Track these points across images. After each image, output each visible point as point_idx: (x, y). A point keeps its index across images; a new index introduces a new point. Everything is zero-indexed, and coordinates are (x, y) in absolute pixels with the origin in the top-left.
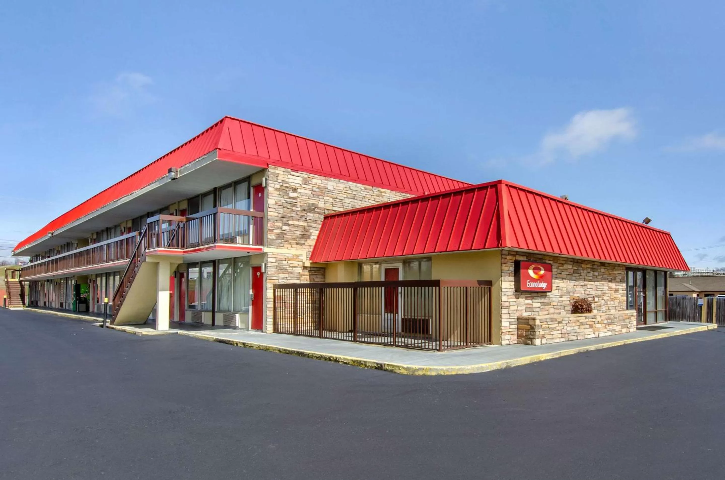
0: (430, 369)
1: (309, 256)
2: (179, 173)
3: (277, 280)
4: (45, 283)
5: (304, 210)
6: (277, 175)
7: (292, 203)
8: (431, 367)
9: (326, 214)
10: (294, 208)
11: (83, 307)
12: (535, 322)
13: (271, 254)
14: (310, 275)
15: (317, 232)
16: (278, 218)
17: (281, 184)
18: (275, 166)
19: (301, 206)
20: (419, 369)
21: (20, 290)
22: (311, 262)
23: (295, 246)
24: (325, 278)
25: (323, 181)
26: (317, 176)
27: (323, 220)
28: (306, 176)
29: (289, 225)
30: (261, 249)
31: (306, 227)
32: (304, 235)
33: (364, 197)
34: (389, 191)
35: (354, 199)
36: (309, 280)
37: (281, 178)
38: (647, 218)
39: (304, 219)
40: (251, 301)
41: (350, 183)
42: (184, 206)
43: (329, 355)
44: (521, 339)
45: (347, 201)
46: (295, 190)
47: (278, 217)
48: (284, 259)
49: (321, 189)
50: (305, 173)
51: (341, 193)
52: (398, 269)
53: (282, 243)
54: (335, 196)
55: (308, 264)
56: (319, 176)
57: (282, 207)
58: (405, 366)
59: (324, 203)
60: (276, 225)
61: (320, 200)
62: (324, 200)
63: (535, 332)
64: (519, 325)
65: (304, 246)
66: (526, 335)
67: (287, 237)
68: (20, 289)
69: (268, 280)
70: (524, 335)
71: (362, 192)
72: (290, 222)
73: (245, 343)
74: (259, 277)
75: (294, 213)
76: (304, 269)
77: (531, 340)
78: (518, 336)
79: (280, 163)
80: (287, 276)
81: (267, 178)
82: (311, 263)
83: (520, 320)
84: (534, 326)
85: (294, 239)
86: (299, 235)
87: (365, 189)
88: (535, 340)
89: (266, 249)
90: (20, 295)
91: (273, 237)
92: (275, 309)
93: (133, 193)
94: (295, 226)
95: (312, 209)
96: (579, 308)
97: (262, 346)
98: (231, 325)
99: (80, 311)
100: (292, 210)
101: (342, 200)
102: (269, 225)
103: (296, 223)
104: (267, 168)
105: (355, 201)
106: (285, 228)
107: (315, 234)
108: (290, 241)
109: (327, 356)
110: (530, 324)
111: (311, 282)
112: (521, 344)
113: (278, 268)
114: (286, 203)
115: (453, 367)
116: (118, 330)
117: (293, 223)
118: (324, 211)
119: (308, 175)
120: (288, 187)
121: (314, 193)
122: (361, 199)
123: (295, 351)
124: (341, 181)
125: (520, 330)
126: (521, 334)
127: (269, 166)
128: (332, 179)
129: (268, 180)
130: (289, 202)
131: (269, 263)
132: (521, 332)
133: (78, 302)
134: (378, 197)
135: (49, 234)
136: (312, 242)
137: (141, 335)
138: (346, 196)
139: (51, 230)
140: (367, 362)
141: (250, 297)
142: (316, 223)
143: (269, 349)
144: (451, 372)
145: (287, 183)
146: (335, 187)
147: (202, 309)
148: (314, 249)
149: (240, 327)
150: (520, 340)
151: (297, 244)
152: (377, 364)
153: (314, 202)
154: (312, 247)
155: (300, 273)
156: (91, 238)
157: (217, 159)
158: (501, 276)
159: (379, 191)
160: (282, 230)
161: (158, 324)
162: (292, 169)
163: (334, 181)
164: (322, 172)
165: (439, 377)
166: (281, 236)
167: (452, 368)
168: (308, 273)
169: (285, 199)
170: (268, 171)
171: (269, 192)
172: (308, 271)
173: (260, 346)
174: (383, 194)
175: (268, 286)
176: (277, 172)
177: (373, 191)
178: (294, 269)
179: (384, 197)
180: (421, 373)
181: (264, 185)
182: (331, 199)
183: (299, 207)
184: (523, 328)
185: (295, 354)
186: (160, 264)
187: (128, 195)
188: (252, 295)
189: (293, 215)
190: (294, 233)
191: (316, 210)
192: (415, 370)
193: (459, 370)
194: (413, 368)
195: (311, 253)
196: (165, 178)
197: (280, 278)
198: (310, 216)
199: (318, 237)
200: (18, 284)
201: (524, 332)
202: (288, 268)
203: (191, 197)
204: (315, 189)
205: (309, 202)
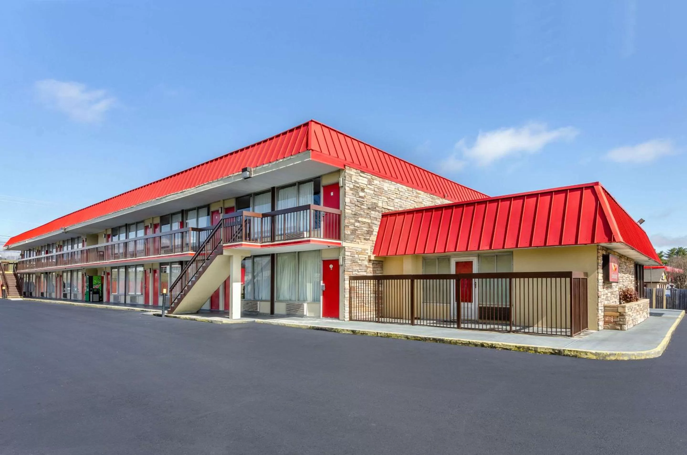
0: (623, 354)
1: (372, 251)
2: (253, 172)
3: (352, 273)
4: (41, 275)
5: (369, 208)
6: (351, 176)
7: (360, 201)
8: (624, 353)
9: (383, 212)
10: (362, 207)
11: (96, 297)
12: (625, 310)
13: (348, 248)
14: (373, 268)
15: (378, 229)
16: (351, 216)
17: (354, 184)
18: (350, 167)
19: (367, 205)
20: (610, 355)
21: (15, 282)
22: (375, 255)
23: (363, 241)
24: (382, 270)
25: (381, 182)
26: (377, 178)
27: (381, 218)
28: (370, 177)
29: (359, 222)
30: (340, 244)
31: (370, 224)
32: (369, 232)
33: (407, 197)
34: (423, 193)
35: (401, 199)
36: (372, 272)
37: (354, 178)
38: (641, 219)
39: (369, 217)
40: (322, 291)
41: (398, 184)
42: (232, 203)
43: (481, 341)
44: (609, 325)
45: (397, 200)
46: (363, 190)
47: (352, 214)
48: (356, 253)
49: (380, 190)
50: (370, 175)
51: (392, 193)
52: (472, 262)
53: (354, 238)
54: (389, 196)
55: (373, 258)
56: (378, 178)
57: (354, 205)
58: (594, 352)
59: (381, 202)
60: (351, 221)
61: (379, 199)
62: (381, 200)
63: (625, 318)
64: (605, 313)
65: (369, 241)
66: (614, 322)
67: (358, 232)
68: (16, 280)
69: (346, 272)
70: (612, 321)
71: (406, 193)
72: (360, 219)
73: (356, 331)
74: (331, 269)
75: (363, 211)
76: (369, 262)
77: (620, 326)
78: (604, 322)
79: (352, 165)
80: (358, 269)
81: (344, 178)
82: (375, 257)
83: (606, 308)
84: (624, 313)
85: (362, 235)
86: (365, 231)
87: (408, 190)
88: (625, 326)
89: (344, 244)
90: (16, 286)
91: (349, 233)
92: (350, 298)
93: (185, 191)
94: (364, 223)
95: (373, 207)
96: (628, 297)
97: (380, 333)
98: (297, 314)
99: (94, 301)
100: (361, 209)
101: (393, 200)
102: (346, 221)
103: (364, 220)
104: (344, 168)
105: (402, 201)
106: (357, 224)
107: (376, 229)
108: (360, 237)
109: (479, 342)
110: (619, 311)
111: (374, 275)
112: (609, 329)
113: (352, 261)
114: (358, 201)
115: (643, 352)
116: (184, 319)
117: (362, 220)
118: (381, 210)
119: (371, 177)
120: (358, 187)
121: (375, 193)
122: (405, 199)
123: (430, 338)
124: (393, 183)
125: (608, 317)
126: (608, 320)
127: (346, 167)
128: (387, 181)
129: (345, 180)
130: (359, 201)
131: (346, 257)
132: (609, 318)
133: (91, 292)
134: (416, 198)
135: (62, 229)
136: (374, 238)
137: (221, 324)
138: (395, 196)
139: (63, 226)
140: (538, 348)
141: (321, 288)
142: (377, 220)
143: (391, 337)
144: (641, 356)
145: (358, 183)
146: (389, 188)
147: (255, 299)
148: (376, 244)
149: (308, 315)
150: (607, 326)
151: (365, 239)
152: (553, 350)
153: (374, 201)
154: (374, 243)
155: (367, 266)
156: (105, 233)
157: (311, 159)
158: (598, 269)
159: (417, 193)
160: (354, 226)
161: (232, 313)
162: (361, 171)
163: (388, 182)
164: (380, 174)
165: (630, 362)
166: (354, 232)
167: (642, 354)
168: (371, 266)
169: (357, 198)
170: (345, 172)
171: (346, 191)
172: (371, 264)
173: (377, 333)
174: (419, 195)
175: (345, 277)
176: (352, 173)
177: (413, 193)
178: (363, 262)
179: (420, 198)
180: (613, 358)
181: (341, 184)
182: (386, 199)
183: (365, 205)
184: (610, 315)
185: (431, 340)
186: (234, 257)
187: (178, 193)
188: (323, 286)
189: (362, 213)
190: (362, 229)
191: (377, 209)
192: (606, 355)
193: (647, 355)
194: (604, 354)
195: (373, 248)
196: (233, 178)
197: (354, 270)
198: (373, 214)
199: (378, 233)
200: (13, 276)
201: (612, 319)
202: (359, 262)
203: (242, 195)
204: (376, 190)
205: (371, 201)
